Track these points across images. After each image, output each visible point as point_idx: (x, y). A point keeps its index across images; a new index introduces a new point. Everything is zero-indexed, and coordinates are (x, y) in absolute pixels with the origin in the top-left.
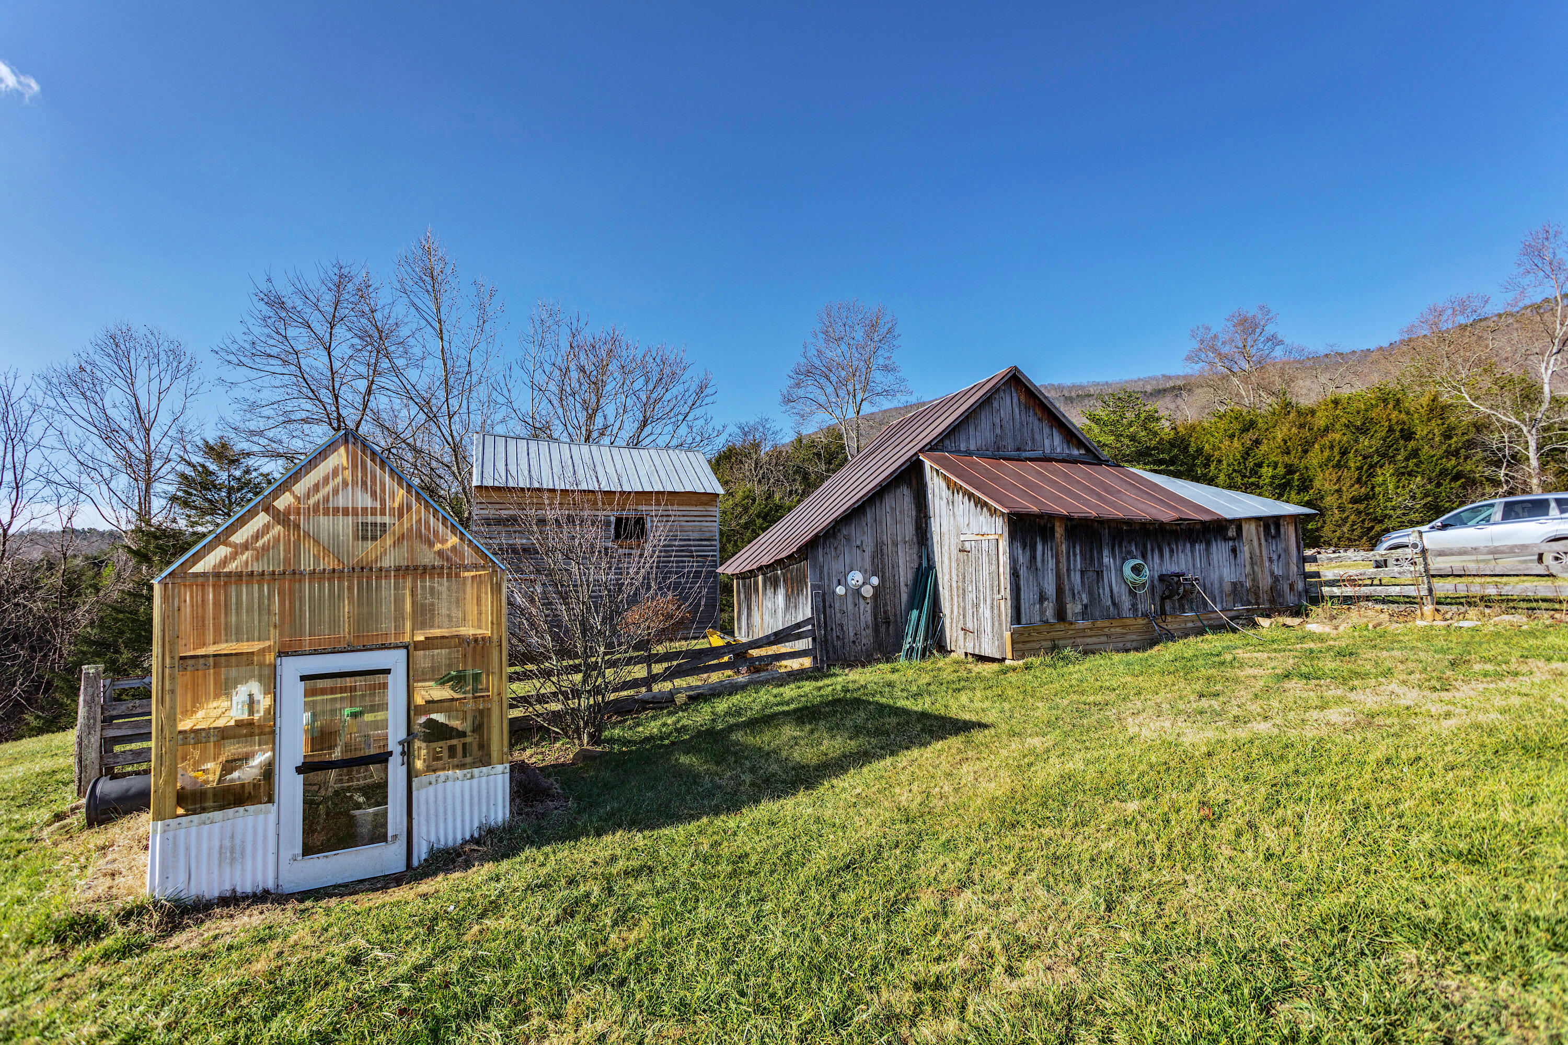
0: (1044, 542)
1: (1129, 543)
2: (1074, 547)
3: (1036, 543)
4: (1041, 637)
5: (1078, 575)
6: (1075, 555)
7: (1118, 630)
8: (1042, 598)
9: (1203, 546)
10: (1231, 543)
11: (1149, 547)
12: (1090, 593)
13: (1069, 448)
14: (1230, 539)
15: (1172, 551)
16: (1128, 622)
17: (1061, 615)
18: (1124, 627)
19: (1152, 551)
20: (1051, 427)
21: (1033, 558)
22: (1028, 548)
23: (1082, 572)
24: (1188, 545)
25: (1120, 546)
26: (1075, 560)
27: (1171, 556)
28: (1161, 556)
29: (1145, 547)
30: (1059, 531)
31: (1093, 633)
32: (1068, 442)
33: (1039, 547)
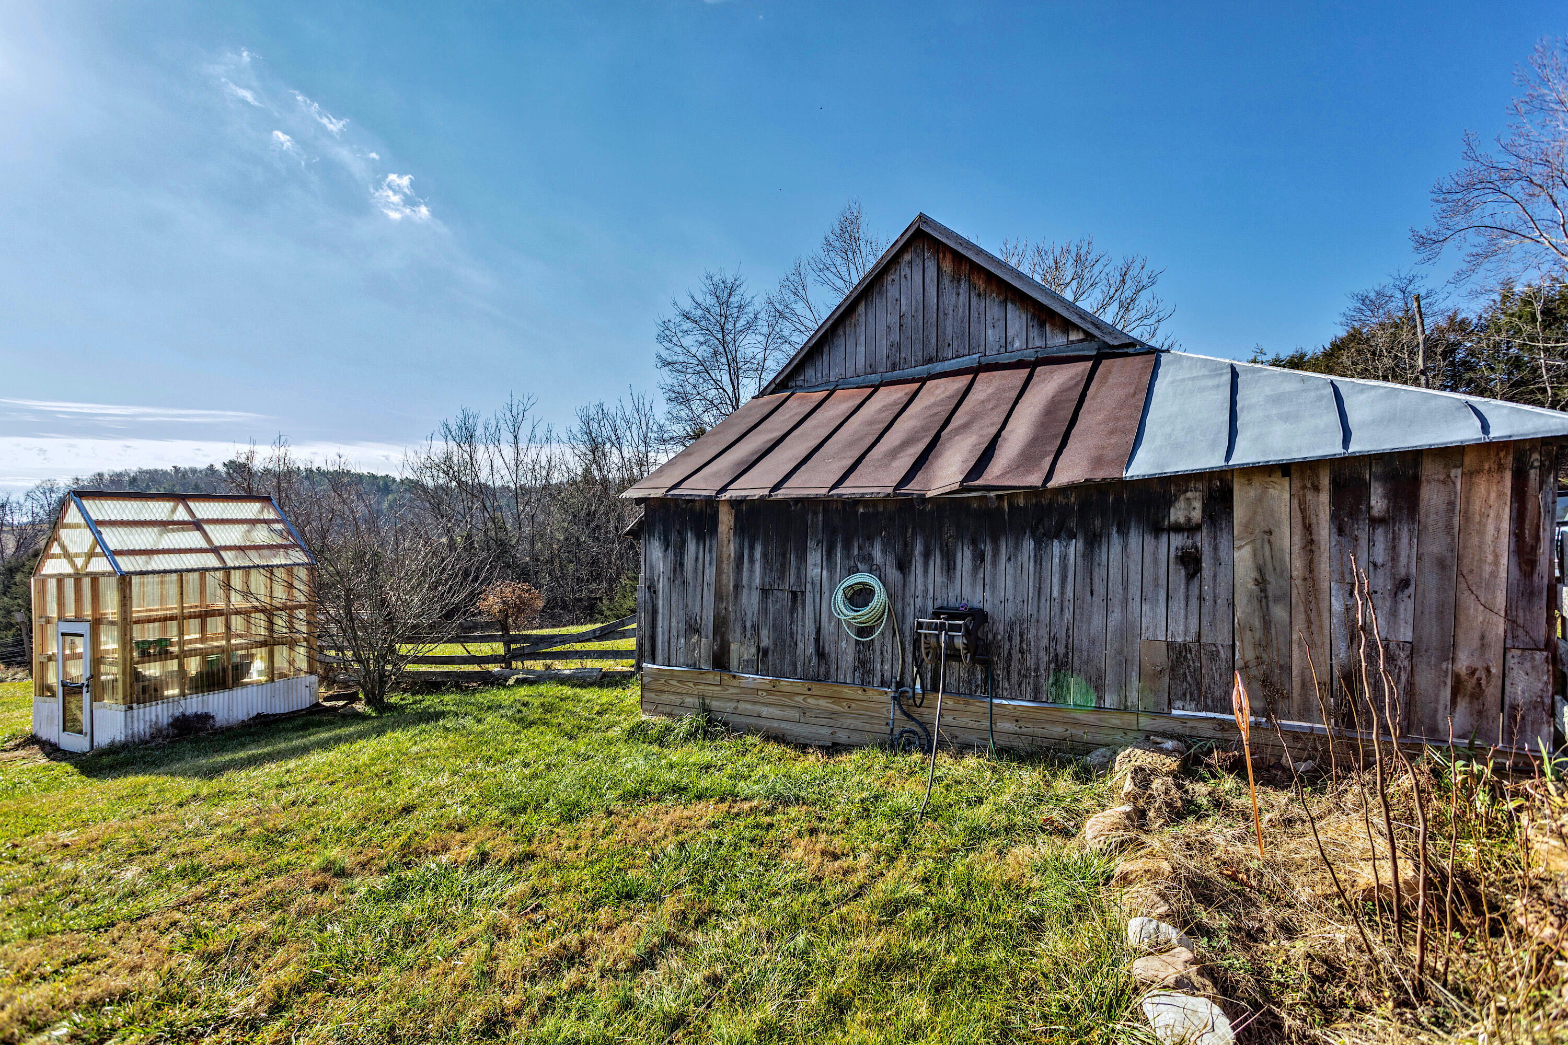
0: (700, 537)
1: (870, 539)
2: (752, 548)
3: (683, 542)
4: (683, 689)
5: (756, 596)
6: (752, 561)
7: (823, 703)
8: (693, 628)
9: (1075, 547)
10: (1177, 540)
11: (919, 547)
12: (777, 628)
13: (1043, 335)
14: (1177, 528)
15: (980, 557)
16: (847, 691)
17: (720, 661)
18: (836, 699)
19: (927, 555)
20: (1004, 302)
21: (679, 565)
22: (671, 551)
23: (765, 592)
24: (1029, 546)
25: (847, 547)
26: (751, 571)
27: (975, 569)
28: (950, 567)
29: (907, 550)
30: (726, 520)
31: (771, 699)
32: (1042, 325)
33: (691, 547)
